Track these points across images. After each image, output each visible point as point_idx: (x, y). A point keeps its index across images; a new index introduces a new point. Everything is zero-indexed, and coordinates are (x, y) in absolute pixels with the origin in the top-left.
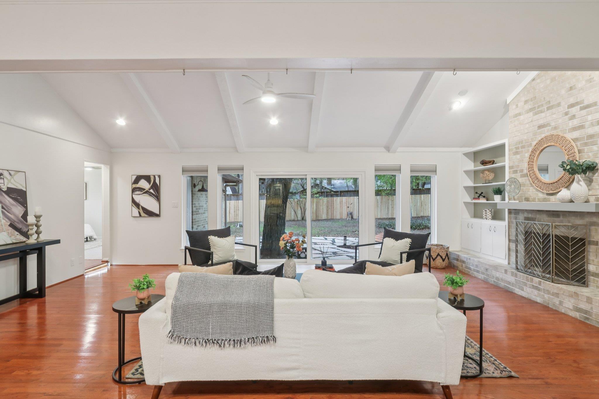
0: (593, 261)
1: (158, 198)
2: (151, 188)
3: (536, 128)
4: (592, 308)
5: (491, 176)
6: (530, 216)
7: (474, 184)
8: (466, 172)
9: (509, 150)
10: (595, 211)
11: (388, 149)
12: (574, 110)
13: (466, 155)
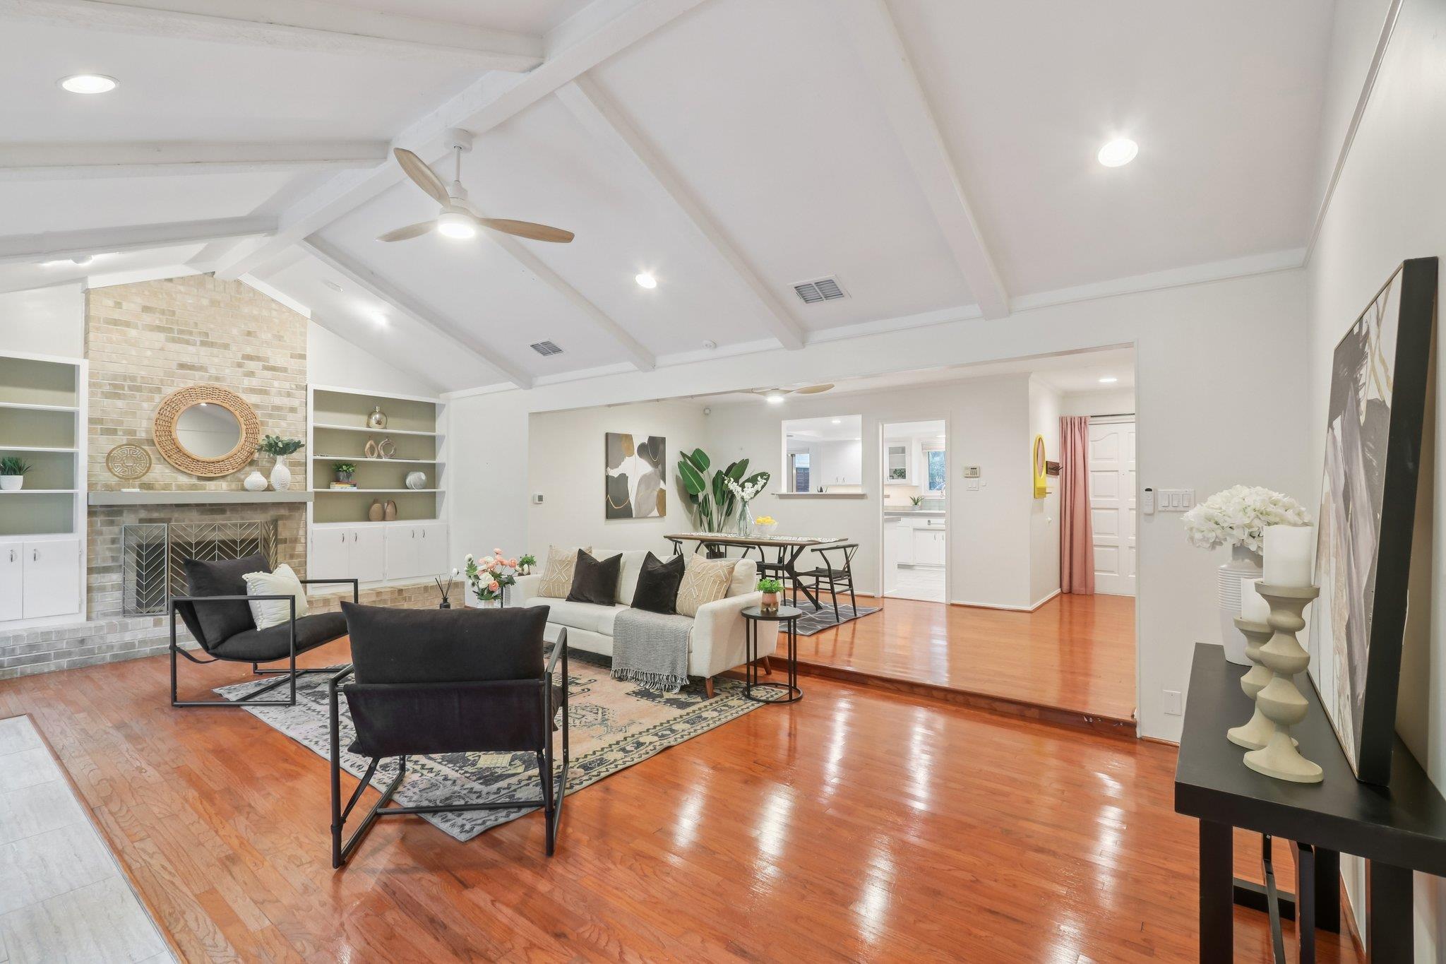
3: (174, 367)
12: (252, 365)
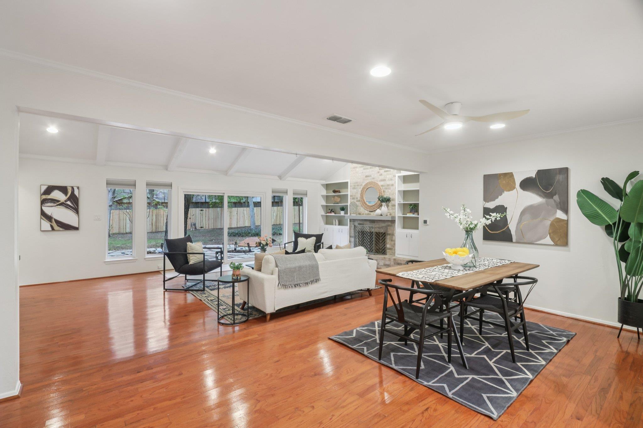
0: (389, 242)
1: (76, 210)
2: (69, 199)
3: (365, 177)
4: (390, 263)
5: (339, 200)
6: (361, 222)
7: (326, 203)
8: (323, 196)
9: (350, 186)
10: (391, 220)
11: (280, 177)
13: (323, 185)
